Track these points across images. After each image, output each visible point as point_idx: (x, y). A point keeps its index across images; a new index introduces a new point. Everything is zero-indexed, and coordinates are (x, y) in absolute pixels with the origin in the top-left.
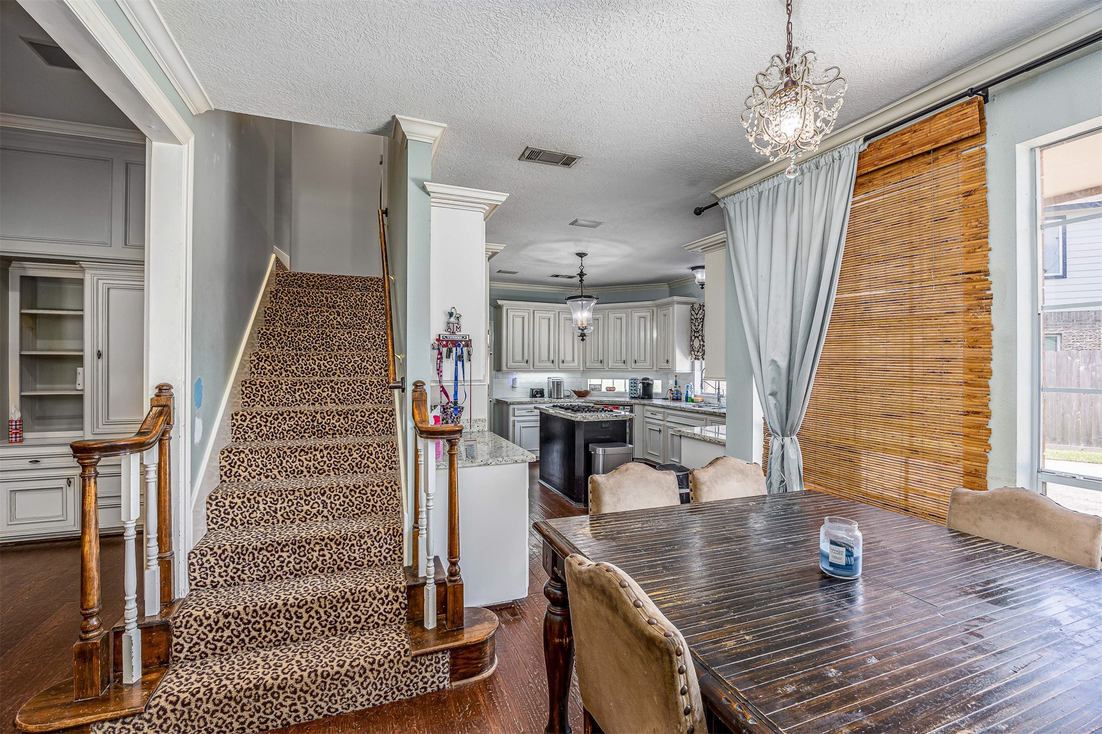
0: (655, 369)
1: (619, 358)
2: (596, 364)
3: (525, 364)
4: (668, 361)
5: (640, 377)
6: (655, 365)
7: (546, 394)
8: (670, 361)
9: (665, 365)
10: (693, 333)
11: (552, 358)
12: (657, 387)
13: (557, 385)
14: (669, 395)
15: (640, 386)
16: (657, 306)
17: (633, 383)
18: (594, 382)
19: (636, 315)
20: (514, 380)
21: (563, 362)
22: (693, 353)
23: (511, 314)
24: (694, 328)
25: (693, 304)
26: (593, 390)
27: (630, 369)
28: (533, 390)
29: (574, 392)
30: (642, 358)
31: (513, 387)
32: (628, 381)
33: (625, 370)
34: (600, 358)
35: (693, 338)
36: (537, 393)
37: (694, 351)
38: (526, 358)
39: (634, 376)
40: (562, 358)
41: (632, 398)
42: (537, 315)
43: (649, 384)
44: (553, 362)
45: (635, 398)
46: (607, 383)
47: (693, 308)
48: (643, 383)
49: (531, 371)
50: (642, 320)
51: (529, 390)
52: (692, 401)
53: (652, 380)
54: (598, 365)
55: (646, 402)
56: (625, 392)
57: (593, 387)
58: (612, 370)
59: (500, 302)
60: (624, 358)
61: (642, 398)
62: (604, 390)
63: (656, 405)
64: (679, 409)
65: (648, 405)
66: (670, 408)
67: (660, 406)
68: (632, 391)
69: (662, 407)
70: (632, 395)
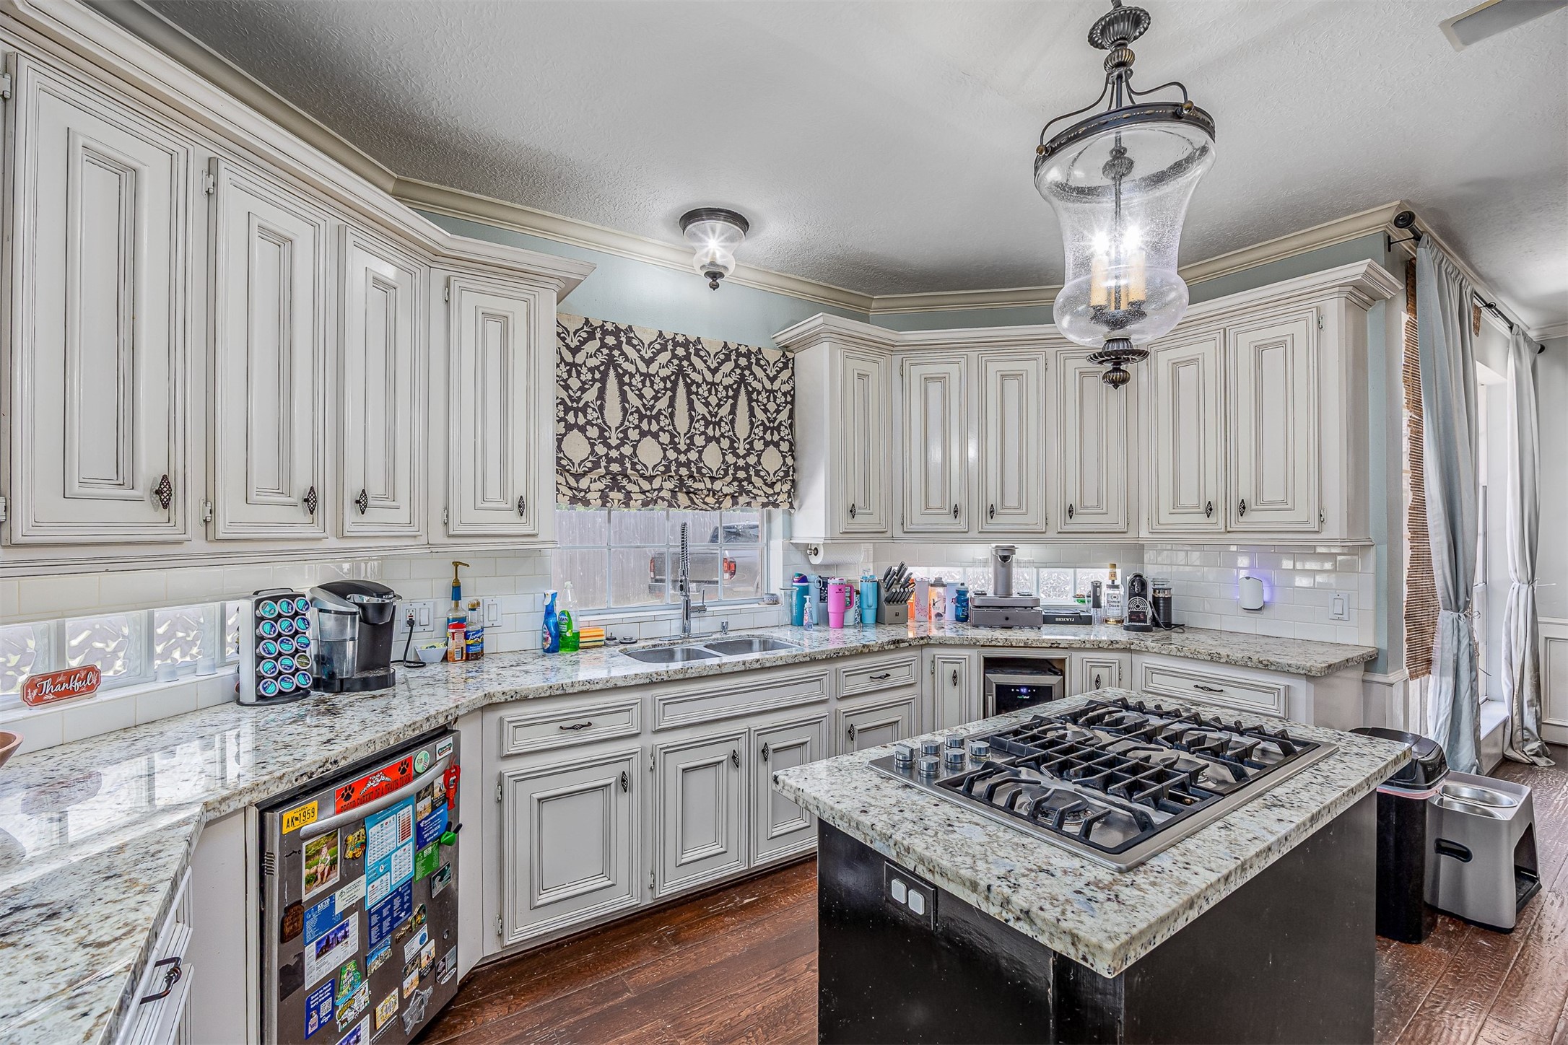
4: (521, 507)
8: (537, 505)
17: (287, 613)
52: (575, 643)
63: (610, 685)
64: (735, 670)
65: (550, 696)
66: (693, 675)
67: (633, 683)
68: (278, 666)
69: (648, 681)
70: (278, 685)
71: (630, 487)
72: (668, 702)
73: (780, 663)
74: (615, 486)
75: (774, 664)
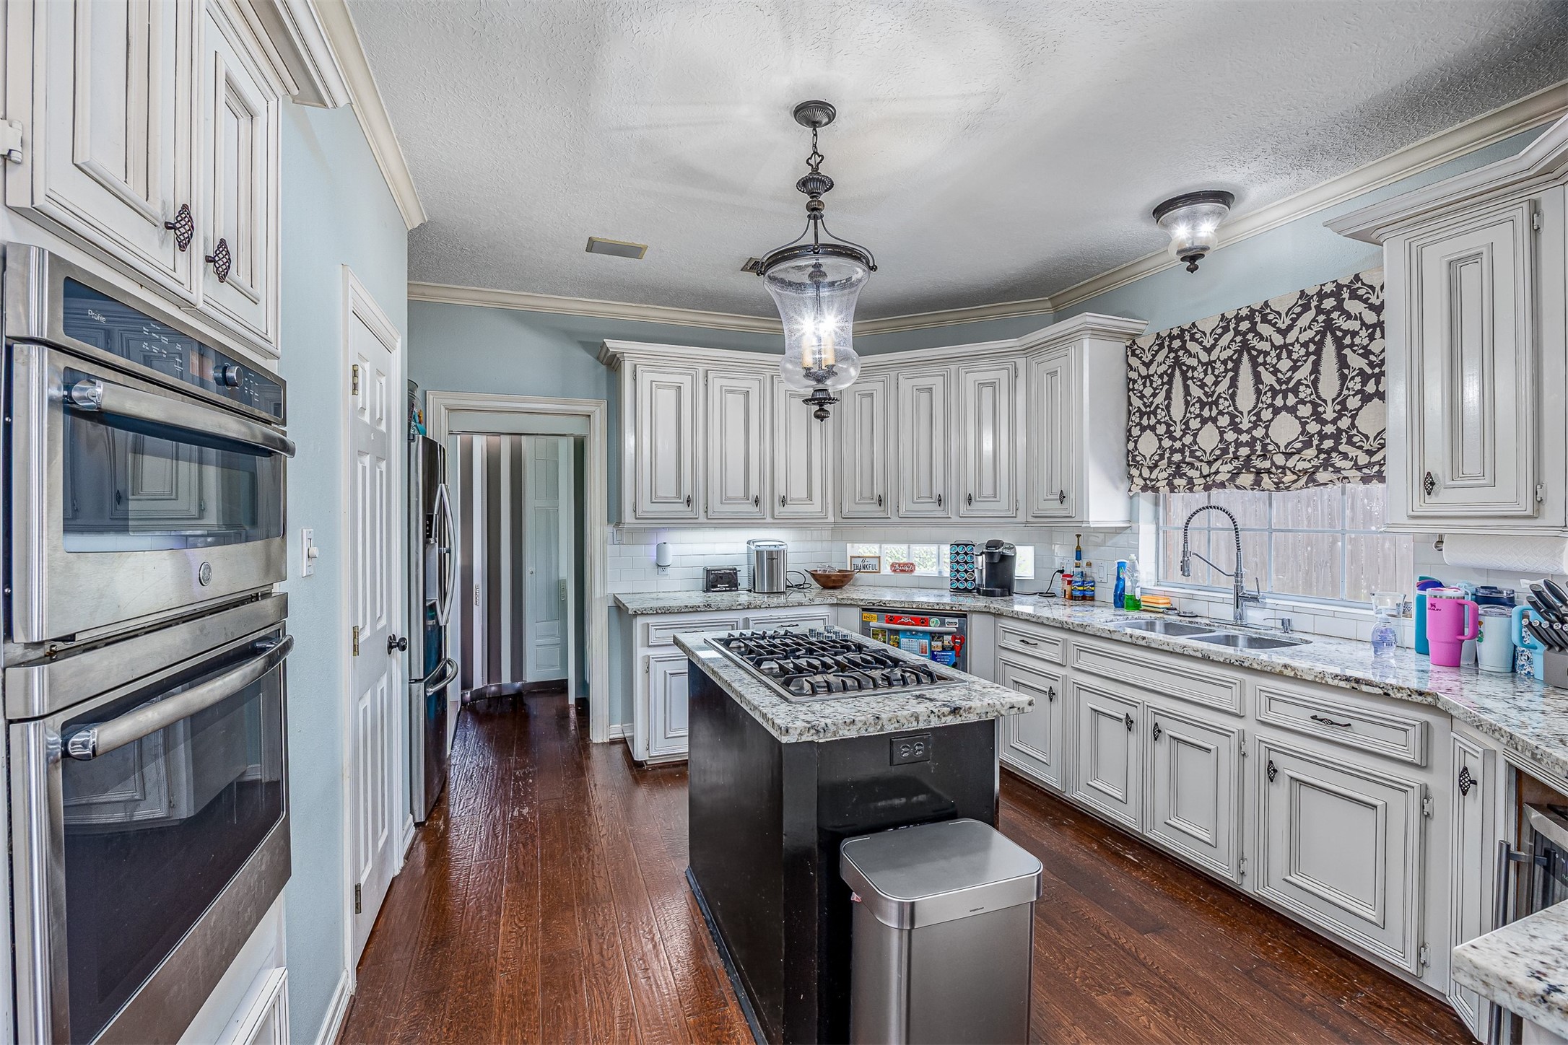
0: (1021, 517)
1: (925, 492)
2: (868, 508)
3: (683, 507)
4: (1062, 497)
5: (981, 538)
6: (1022, 506)
7: (743, 580)
8: (1071, 496)
9: (1054, 507)
10: (1136, 418)
11: (754, 491)
12: (1024, 565)
13: (771, 559)
14: (1059, 585)
15: (981, 561)
16: (1027, 351)
17: (962, 552)
18: (866, 550)
19: (970, 381)
20: (660, 549)
21: (783, 501)
22: (1135, 472)
23: (645, 379)
24: (1137, 402)
25: (1133, 337)
26: (859, 569)
27: (955, 519)
28: (708, 572)
29: (815, 576)
30: (988, 490)
31: (660, 566)
32: (946, 549)
33: (943, 522)
34: (878, 491)
35: (1136, 432)
36: (720, 580)
37: (1138, 465)
38: (687, 491)
39: (964, 536)
40: (780, 490)
41: (958, 591)
42: (716, 384)
43: (1004, 558)
44: (757, 501)
45: (966, 591)
46: (894, 552)
47: (1133, 350)
48: (990, 555)
49: (700, 526)
50: (987, 391)
51: (700, 573)
52: (1136, 605)
53: (1012, 548)
54: (873, 509)
55: (997, 604)
56: (941, 577)
57: (859, 562)
58: (908, 519)
59: (613, 345)
60: (938, 490)
61: (988, 594)
62: (886, 570)
63: (1040, 621)
64: (1123, 640)
65: (1012, 617)
66: (1090, 633)
67: (1052, 624)
68: (958, 575)
69: (1060, 626)
70: (958, 584)
71: (1193, 473)
72: (1082, 649)
73: (1166, 648)
74: (1178, 473)
75: (1160, 647)
